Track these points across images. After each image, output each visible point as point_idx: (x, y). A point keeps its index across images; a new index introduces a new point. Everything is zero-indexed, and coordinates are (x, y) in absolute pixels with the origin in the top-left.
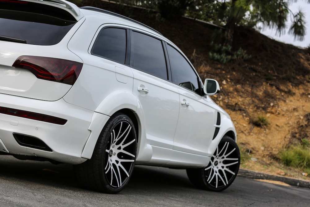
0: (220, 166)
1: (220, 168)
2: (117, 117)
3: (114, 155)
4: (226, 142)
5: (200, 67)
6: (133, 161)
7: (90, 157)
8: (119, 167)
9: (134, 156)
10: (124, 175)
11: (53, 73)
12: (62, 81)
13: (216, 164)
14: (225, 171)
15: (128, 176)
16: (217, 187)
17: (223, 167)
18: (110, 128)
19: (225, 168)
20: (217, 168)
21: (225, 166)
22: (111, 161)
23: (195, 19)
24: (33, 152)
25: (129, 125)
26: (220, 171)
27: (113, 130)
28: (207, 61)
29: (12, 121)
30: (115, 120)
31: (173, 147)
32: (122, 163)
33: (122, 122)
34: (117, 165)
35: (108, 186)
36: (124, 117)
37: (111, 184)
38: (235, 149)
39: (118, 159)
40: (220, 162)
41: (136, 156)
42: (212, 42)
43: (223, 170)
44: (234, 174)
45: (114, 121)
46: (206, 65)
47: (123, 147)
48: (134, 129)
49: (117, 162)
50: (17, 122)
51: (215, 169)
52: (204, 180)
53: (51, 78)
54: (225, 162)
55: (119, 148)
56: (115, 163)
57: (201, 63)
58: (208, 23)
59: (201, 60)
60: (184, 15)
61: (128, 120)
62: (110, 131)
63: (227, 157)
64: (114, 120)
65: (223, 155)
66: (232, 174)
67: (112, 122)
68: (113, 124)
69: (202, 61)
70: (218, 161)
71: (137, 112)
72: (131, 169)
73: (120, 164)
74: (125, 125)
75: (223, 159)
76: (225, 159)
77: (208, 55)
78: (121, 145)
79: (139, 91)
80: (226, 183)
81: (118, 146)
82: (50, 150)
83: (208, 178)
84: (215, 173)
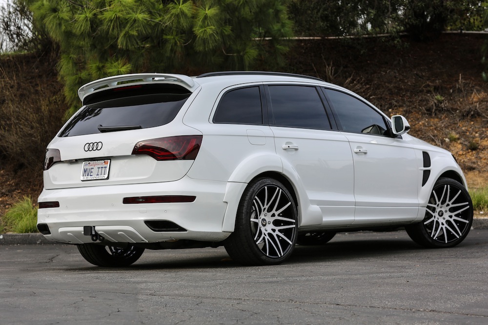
0: (446, 216)
1: (448, 218)
2: (258, 183)
3: (269, 224)
4: (446, 186)
5: (471, 96)
6: (294, 226)
7: (232, 230)
8: (277, 235)
9: (294, 221)
10: (284, 244)
11: (174, 152)
12: (184, 158)
13: (440, 214)
14: (454, 220)
15: (291, 243)
16: (446, 242)
17: (451, 217)
18: (252, 195)
19: (454, 218)
20: (444, 219)
21: (453, 214)
22: (266, 231)
23: (461, 32)
24: (169, 236)
25: (278, 188)
26: (448, 222)
27: (256, 197)
28: (480, 86)
29: (142, 209)
30: (256, 186)
31: (356, 204)
32: (280, 231)
33: (266, 187)
34: (274, 234)
35: (264, 257)
36: (269, 181)
37: (268, 255)
38: (460, 191)
39: (274, 227)
40: (446, 211)
41: (297, 221)
42: (484, 58)
43: (452, 220)
44: (467, 222)
45: (254, 188)
46: (479, 91)
47: (277, 213)
48: (287, 191)
49: (274, 230)
50: (145, 209)
51: (441, 220)
52: (426, 236)
53: (173, 157)
54: (452, 210)
55: (273, 215)
56: (272, 232)
57: (471, 90)
58: (482, 32)
59: (470, 85)
60: (445, 30)
61: (274, 184)
62: (251, 199)
63: (452, 204)
64: (254, 186)
65: (447, 202)
66: (466, 223)
67: (253, 188)
68: (254, 191)
69: (472, 87)
70: (443, 209)
71: (285, 173)
72: (294, 235)
73: (277, 232)
74: (272, 190)
75: (449, 207)
76: (451, 206)
77: (481, 76)
78: (274, 211)
79: (285, 149)
80: (458, 234)
81: (271, 213)
82: (184, 230)
83: (431, 233)
84: (441, 226)
